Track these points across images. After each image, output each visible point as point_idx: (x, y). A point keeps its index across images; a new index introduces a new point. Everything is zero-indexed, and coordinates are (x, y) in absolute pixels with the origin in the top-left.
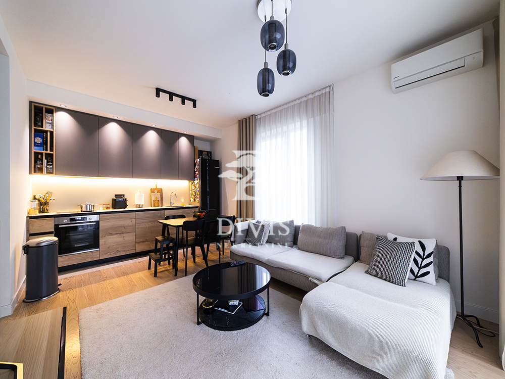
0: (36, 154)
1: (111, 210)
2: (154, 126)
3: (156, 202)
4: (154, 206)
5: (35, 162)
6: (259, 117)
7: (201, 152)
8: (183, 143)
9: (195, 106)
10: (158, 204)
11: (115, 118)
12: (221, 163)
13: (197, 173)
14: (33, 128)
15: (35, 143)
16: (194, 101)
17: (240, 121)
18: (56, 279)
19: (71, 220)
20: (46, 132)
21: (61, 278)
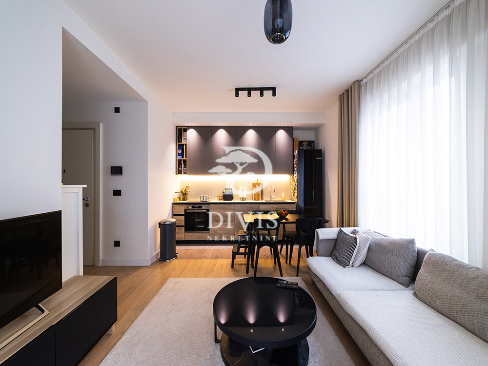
0: (180, 161)
1: (222, 201)
2: (251, 125)
3: (256, 196)
4: (255, 200)
5: (179, 167)
6: (364, 81)
7: (301, 143)
8: (281, 136)
9: (274, 94)
10: (259, 198)
11: (221, 125)
12: (324, 152)
13: (295, 165)
14: (178, 143)
15: (178, 153)
16: (273, 89)
17: (341, 95)
18: (174, 249)
19: (193, 207)
20: (183, 145)
21: (179, 249)
